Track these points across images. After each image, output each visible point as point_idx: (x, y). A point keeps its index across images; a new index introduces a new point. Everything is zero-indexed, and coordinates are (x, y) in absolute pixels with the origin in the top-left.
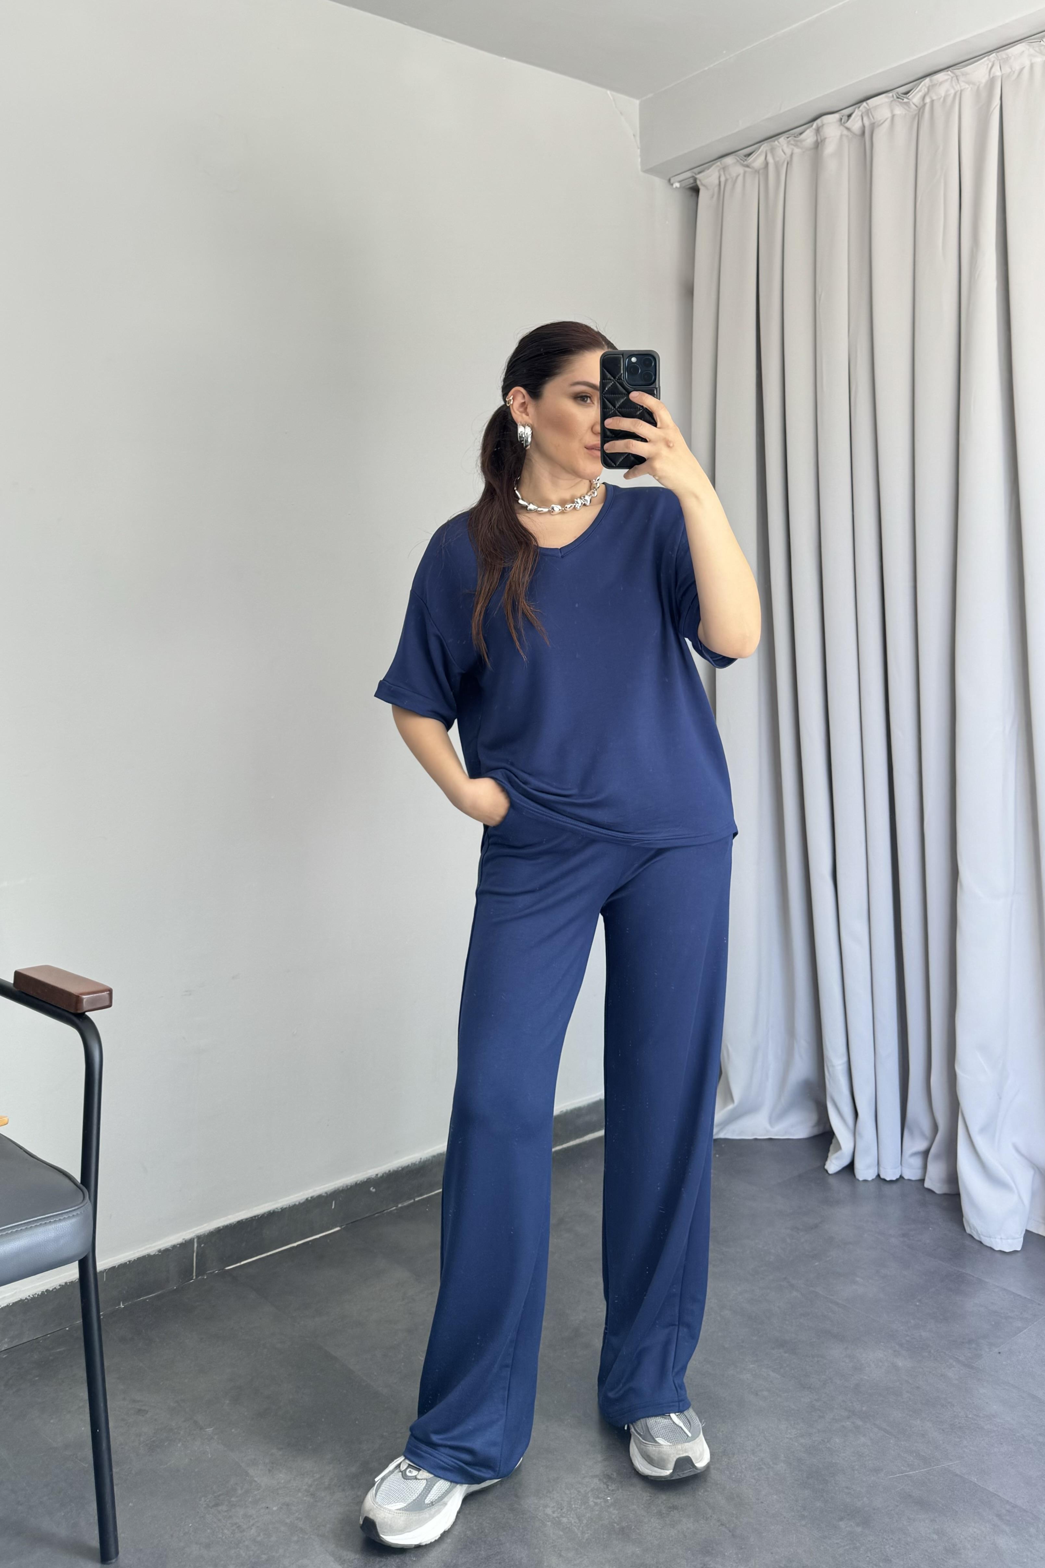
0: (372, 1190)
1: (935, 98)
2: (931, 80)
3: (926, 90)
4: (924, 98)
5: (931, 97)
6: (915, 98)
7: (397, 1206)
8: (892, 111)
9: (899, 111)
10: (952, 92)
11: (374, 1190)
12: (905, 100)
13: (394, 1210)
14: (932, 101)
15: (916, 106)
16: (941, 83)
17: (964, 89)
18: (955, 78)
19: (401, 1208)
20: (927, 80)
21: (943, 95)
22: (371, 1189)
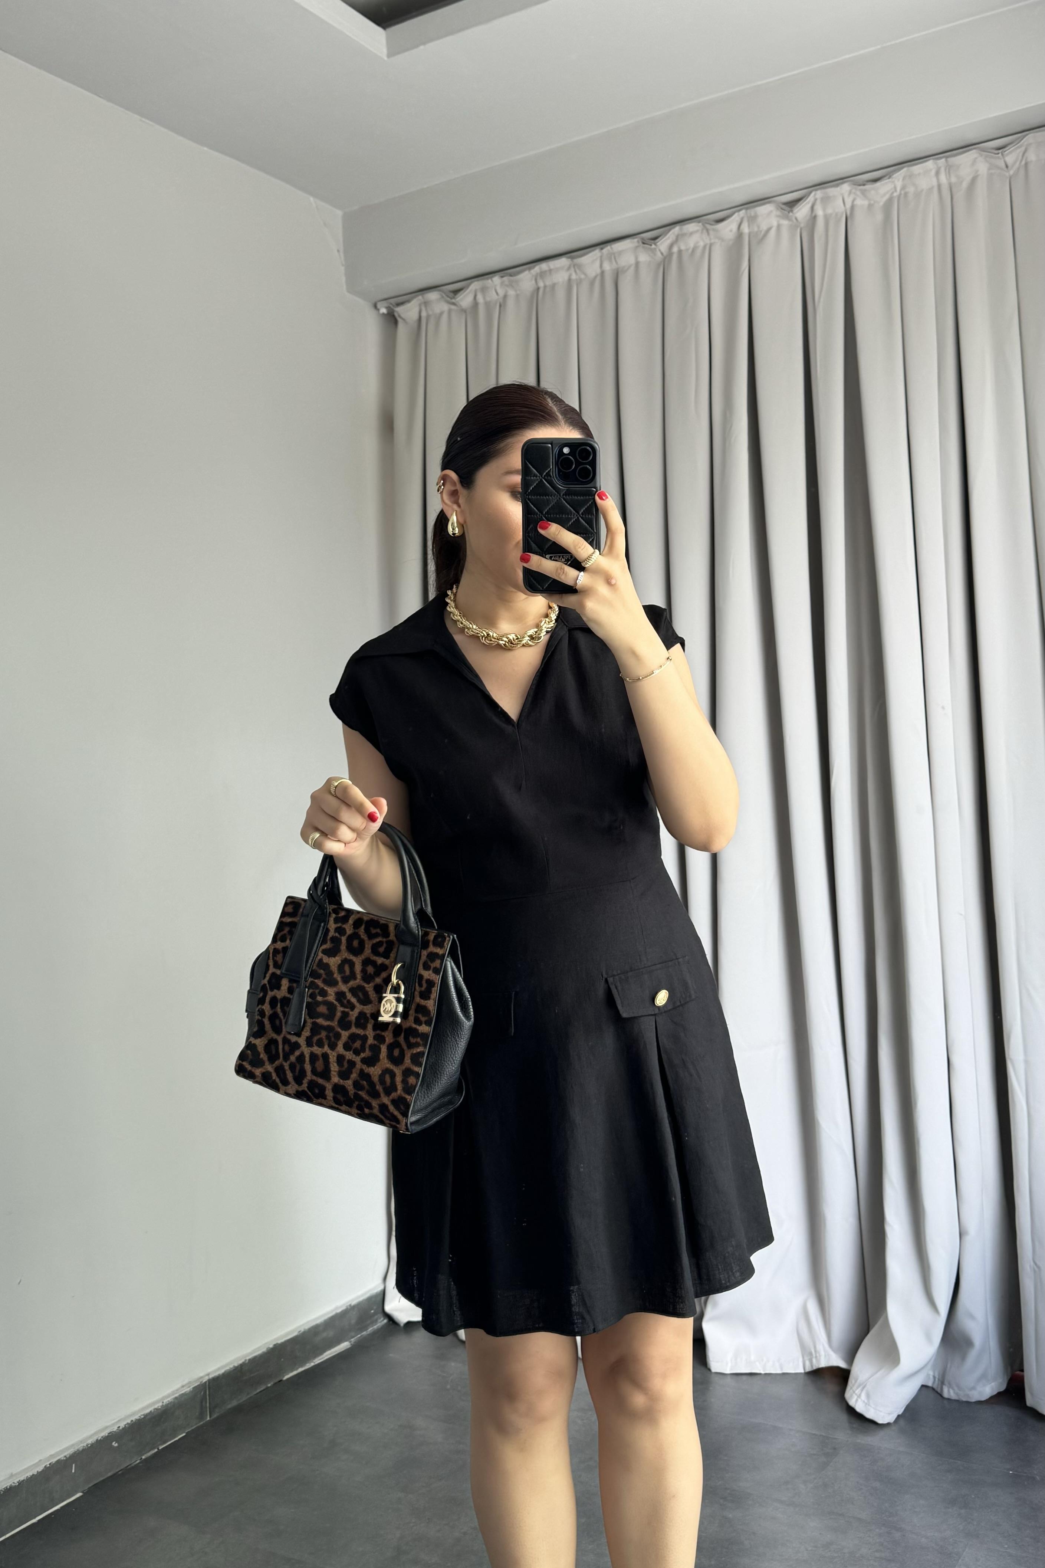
0: (115, 1444)
1: (683, 248)
2: (681, 229)
3: (674, 238)
4: (671, 247)
5: (679, 247)
6: (663, 245)
7: (141, 1459)
8: (636, 258)
9: (644, 257)
10: (701, 244)
11: (116, 1445)
12: (653, 246)
13: (138, 1463)
14: (680, 251)
15: (662, 254)
16: (691, 234)
17: (715, 242)
18: (705, 231)
19: (145, 1459)
20: (676, 230)
21: (692, 245)
22: (114, 1442)
